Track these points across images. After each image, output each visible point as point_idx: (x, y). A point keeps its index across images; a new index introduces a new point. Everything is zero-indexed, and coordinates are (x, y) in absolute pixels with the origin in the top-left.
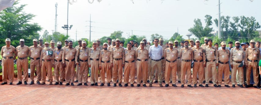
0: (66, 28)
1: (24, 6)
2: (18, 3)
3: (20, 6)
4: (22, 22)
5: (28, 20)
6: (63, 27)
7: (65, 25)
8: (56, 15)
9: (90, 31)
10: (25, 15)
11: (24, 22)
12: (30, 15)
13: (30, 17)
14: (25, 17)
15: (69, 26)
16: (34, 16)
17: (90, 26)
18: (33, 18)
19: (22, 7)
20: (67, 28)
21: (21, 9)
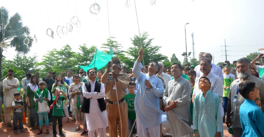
0: (185, 55)
1: (151, 40)
2: (146, 38)
3: (148, 41)
4: (151, 54)
5: (156, 52)
6: (182, 55)
7: (184, 53)
8: (193, 44)
9: (226, 55)
10: (152, 47)
11: (153, 53)
12: (156, 47)
13: (157, 48)
14: (153, 49)
15: (188, 53)
16: (160, 47)
17: (226, 51)
18: (160, 49)
19: (150, 40)
20: (187, 55)
21: (150, 43)
